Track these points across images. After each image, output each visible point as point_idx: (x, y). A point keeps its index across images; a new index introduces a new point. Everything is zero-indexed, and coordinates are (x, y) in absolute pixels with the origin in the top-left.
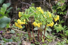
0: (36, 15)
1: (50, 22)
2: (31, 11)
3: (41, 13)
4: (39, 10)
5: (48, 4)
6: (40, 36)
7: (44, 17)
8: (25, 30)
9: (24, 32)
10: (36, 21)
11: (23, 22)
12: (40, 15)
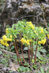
0: (25, 30)
1: (42, 39)
2: (19, 26)
3: (31, 28)
4: (30, 25)
5: (41, 20)
6: (31, 57)
7: (34, 33)
8: (14, 51)
9: (13, 53)
10: (25, 37)
11: (10, 38)
12: (30, 30)
